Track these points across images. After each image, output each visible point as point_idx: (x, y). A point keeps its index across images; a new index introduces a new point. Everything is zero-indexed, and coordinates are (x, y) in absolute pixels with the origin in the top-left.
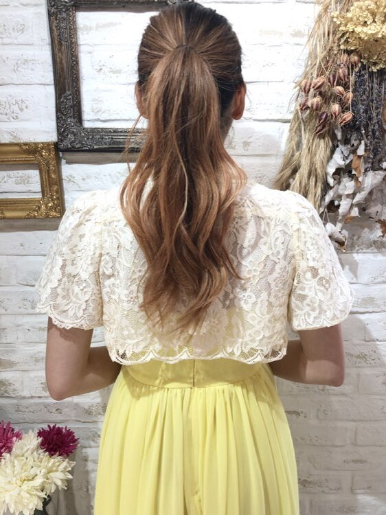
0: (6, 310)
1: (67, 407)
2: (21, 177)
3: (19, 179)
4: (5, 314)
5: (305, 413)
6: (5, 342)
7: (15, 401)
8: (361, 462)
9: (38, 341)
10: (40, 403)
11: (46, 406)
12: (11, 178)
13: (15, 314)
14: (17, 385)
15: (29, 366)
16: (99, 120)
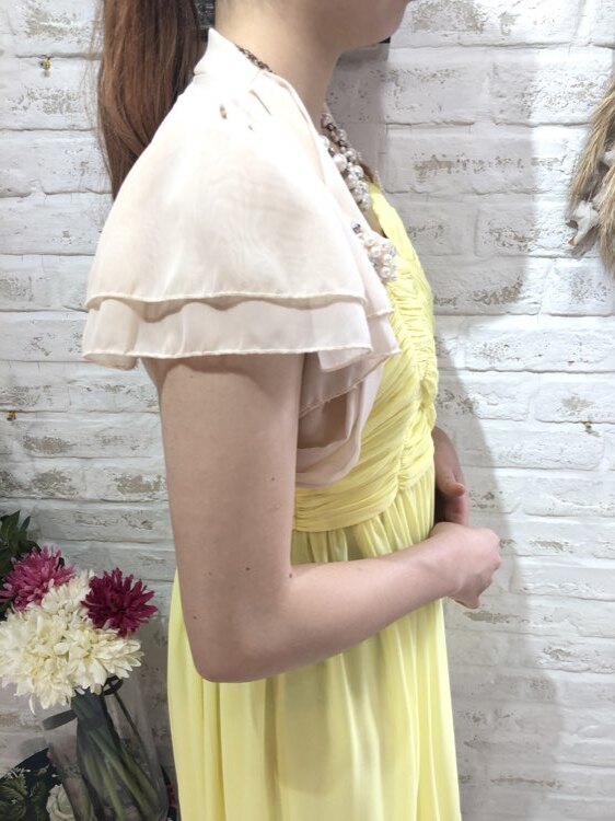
0: (47, 354)
1: (160, 519)
2: (55, 97)
4: (44, 362)
6: (49, 408)
7: (74, 506)
9: (105, 408)
10: (116, 511)
11: (125, 516)
12: (37, 99)
13: (63, 362)
14: (76, 481)
15: (94, 450)
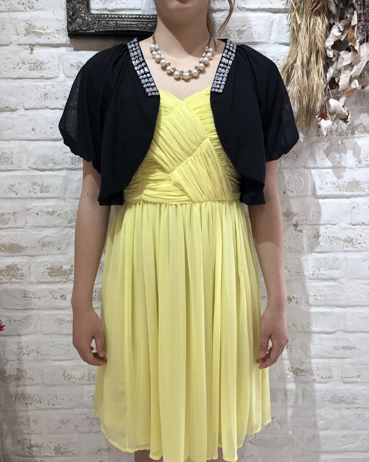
0: (17, 194)
2: (35, 63)
3: (32, 65)
4: (14, 198)
5: (297, 299)
6: (14, 226)
8: (350, 348)
9: (46, 225)
11: (51, 292)
12: (26, 64)
13: (25, 198)
14: (25, 271)
15: (37, 250)
16: (106, 9)
